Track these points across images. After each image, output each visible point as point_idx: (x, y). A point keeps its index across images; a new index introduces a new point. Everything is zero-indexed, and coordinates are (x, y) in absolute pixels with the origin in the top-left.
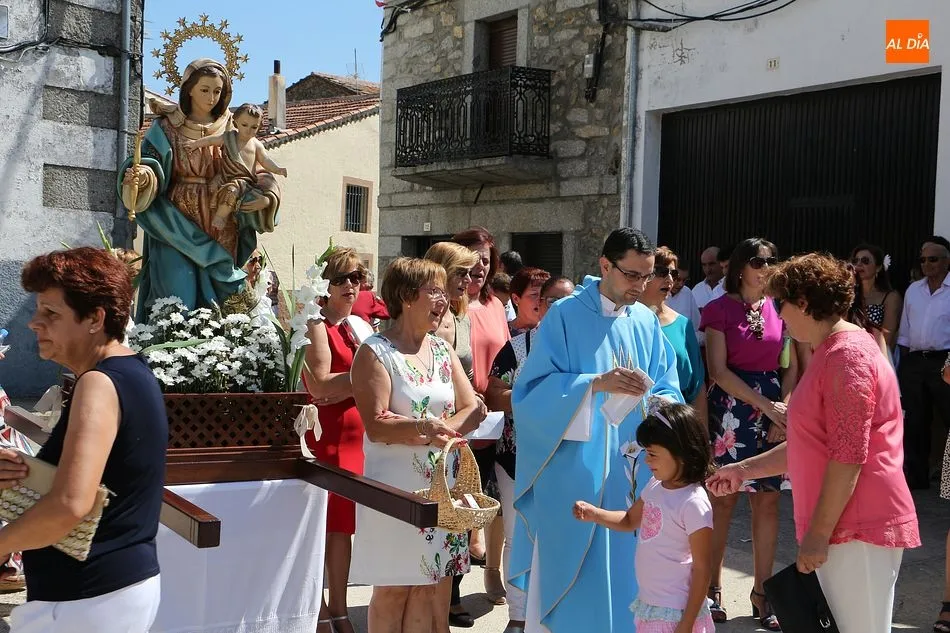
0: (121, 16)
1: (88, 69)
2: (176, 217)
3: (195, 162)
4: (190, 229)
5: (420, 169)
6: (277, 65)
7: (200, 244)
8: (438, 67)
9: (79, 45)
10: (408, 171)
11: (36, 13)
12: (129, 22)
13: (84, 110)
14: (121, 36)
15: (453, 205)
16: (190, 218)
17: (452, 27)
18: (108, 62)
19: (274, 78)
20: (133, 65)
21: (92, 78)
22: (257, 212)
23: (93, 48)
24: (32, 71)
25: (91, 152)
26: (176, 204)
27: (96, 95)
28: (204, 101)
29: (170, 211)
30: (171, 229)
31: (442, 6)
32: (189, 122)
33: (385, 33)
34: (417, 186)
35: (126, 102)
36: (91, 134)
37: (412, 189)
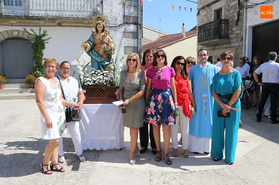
0: (138, 17)
1: (132, 28)
2: (94, 53)
3: (98, 41)
4: (96, 54)
5: (202, 43)
6: (183, 24)
7: (98, 57)
8: (207, 21)
9: (130, 23)
10: (200, 43)
11: (123, 18)
12: (139, 18)
13: (131, 35)
14: (138, 21)
15: (210, 50)
16: (97, 52)
17: (210, 12)
18: (136, 26)
19: (183, 28)
20: (140, 26)
21: (133, 29)
22: (109, 50)
23: (133, 24)
24: (122, 29)
25: (133, 43)
26: (95, 50)
27: (133, 32)
28: (100, 30)
29: (93, 51)
30: (93, 55)
31: (208, 8)
32: (97, 34)
33: (197, 15)
34: (204, 46)
35: (139, 33)
36: (133, 40)
37: (203, 47)
